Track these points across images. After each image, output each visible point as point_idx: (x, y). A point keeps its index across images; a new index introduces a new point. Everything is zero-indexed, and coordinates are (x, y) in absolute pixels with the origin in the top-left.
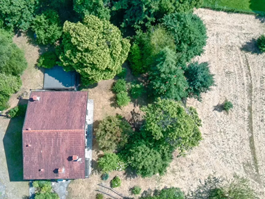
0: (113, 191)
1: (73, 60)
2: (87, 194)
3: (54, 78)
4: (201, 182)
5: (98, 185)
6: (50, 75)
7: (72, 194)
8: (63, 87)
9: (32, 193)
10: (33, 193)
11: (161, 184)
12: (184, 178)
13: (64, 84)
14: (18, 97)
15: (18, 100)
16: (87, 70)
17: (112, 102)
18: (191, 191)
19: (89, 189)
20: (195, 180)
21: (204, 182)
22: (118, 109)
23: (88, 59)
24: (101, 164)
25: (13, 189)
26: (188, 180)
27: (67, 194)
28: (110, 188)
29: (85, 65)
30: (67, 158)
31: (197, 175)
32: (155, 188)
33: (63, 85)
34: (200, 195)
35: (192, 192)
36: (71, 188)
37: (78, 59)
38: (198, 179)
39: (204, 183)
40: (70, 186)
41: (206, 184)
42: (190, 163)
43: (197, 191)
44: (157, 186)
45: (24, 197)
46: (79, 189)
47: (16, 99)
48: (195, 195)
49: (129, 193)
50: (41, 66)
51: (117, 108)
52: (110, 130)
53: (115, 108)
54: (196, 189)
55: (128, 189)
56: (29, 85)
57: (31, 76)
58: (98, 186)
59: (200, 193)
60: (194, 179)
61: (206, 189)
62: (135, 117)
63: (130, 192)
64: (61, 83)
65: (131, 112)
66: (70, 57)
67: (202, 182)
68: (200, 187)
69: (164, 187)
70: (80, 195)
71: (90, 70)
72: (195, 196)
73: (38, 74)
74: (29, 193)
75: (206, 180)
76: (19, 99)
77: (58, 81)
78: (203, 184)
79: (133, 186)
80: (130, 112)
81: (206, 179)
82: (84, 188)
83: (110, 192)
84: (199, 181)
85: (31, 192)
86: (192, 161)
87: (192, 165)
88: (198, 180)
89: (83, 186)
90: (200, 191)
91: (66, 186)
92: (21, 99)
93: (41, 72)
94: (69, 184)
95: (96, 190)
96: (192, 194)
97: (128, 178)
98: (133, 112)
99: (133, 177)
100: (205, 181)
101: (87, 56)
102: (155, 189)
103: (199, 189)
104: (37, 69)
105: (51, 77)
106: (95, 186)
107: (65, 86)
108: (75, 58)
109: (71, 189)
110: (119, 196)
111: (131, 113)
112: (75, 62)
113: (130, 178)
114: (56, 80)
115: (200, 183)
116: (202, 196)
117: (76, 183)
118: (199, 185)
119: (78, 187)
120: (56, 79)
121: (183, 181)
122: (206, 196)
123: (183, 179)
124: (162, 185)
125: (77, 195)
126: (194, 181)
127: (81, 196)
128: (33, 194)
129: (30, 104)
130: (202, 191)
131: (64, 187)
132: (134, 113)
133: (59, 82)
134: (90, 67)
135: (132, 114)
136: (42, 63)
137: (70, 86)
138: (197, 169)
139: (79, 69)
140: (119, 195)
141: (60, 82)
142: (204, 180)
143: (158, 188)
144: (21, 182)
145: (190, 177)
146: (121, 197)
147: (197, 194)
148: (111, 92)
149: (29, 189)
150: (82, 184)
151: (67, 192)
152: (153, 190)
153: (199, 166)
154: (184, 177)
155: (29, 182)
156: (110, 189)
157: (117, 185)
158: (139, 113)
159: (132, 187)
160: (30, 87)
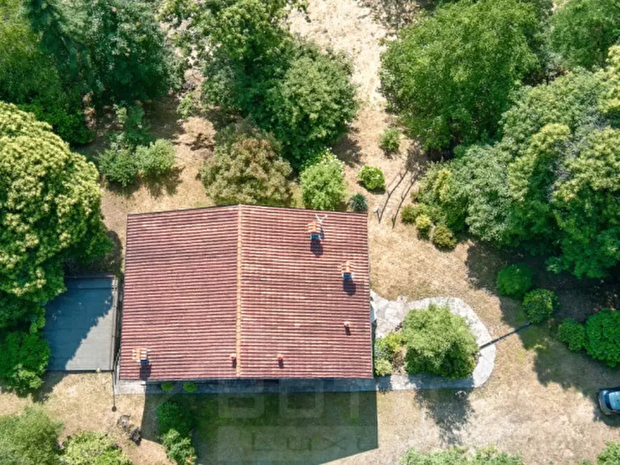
0: (394, 189)
1: (29, 244)
2: (405, 247)
3: (83, 341)
4: (365, 16)
5: (380, 220)
6: (71, 355)
7: (405, 284)
8: (112, 313)
9: (407, 383)
10: (407, 380)
11: (371, 99)
12: (356, 51)
13: (103, 312)
14: (133, 444)
15: (144, 441)
16: (64, 206)
17: (164, 191)
18: (386, 37)
19: (390, 243)
20: (359, 27)
21: (363, 9)
22: (182, 176)
23: (30, 189)
24: (328, 202)
25: (398, 437)
26: (361, 43)
27: (405, 298)
28: (386, 194)
29: (46, 207)
30: (314, 255)
31: (350, 22)
32: (381, 112)
33: (107, 314)
34: (393, 18)
35: (387, 34)
36: (389, 287)
37: (27, 227)
38: (358, 20)
39: (367, 10)
40: (385, 292)
41: (368, 6)
42: (323, 36)
43: (384, 24)
44: (378, 109)
45: (418, 405)
46: (390, 267)
47: (138, 449)
48: (393, 28)
49: (396, 159)
50: (42, 376)
51: (180, 179)
52: (241, 165)
53: (181, 182)
54: (381, 25)
55: (388, 160)
56: (100, 415)
57: (70, 410)
58: (383, 220)
59: (389, 19)
60: (359, 29)
61: (381, 6)
62: (206, 142)
63: (393, 156)
64: (100, 319)
65: (193, 149)
66: (17, 252)
67: (365, 14)
68: (377, 18)
69: (380, 92)
70: (407, 266)
71: (65, 197)
72: (397, 29)
73: (66, 392)
74: (408, 390)
75: (361, 4)
76: (140, 439)
77: (93, 329)
78: (369, 12)
79: (380, 150)
80: (193, 153)
81: (356, 5)
82: (389, 254)
83: (396, 196)
84: (361, 20)
85: (403, 384)
86: (316, 32)
87: (326, 31)
88: (360, 22)
89: (384, 257)
90: (384, 18)
91: (384, 302)
92: (140, 433)
93: (61, 384)
94: (379, 294)
95: (394, 225)
96: (391, 35)
97: (361, 161)
98: (193, 146)
99: (358, 150)
100: (362, 6)
101: (18, 191)
102: (384, 112)
103: (381, 20)
104: (49, 395)
105: (79, 352)
106: (382, 229)
107: (109, 307)
108: (22, 237)
109: (392, 289)
110: (404, 179)
111: (196, 151)
112: (36, 242)
113: (360, 155)
114: (90, 335)
115: (367, 18)
116: (396, 15)
117: (377, 275)
118: (371, 20)
119: (387, 271)
120: (85, 337)
121: (362, 53)
122: (395, 6)
123: (359, 53)
124: (375, 98)
125: (407, 273)
126: (364, 30)
127: (409, 262)
128: (409, 378)
129: (158, 374)
130: (385, 15)
131: (387, 306)
132: (194, 143)
133: (96, 325)
134: (56, 196)
135: (199, 147)
136: (32, 374)
137: (110, 294)
138: (335, 21)
139: (58, 237)
140: (402, 178)
141: (95, 323)
142: (360, 9)
143: (380, 105)
144: (379, 415)
145: (355, 38)
146: (406, 176)
147: (393, 25)
148: (135, 194)
149: (396, 391)
150: (380, 259)
151: (399, 298)
152: (386, 115)
153: (327, 18)
154: (354, 49)
155: (378, 394)
156: (389, 196)
157: (379, 176)
158: (196, 135)
159: (383, 153)
160: (105, 410)
